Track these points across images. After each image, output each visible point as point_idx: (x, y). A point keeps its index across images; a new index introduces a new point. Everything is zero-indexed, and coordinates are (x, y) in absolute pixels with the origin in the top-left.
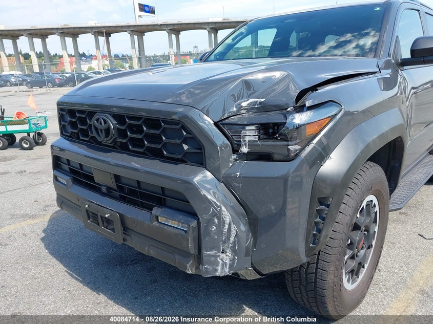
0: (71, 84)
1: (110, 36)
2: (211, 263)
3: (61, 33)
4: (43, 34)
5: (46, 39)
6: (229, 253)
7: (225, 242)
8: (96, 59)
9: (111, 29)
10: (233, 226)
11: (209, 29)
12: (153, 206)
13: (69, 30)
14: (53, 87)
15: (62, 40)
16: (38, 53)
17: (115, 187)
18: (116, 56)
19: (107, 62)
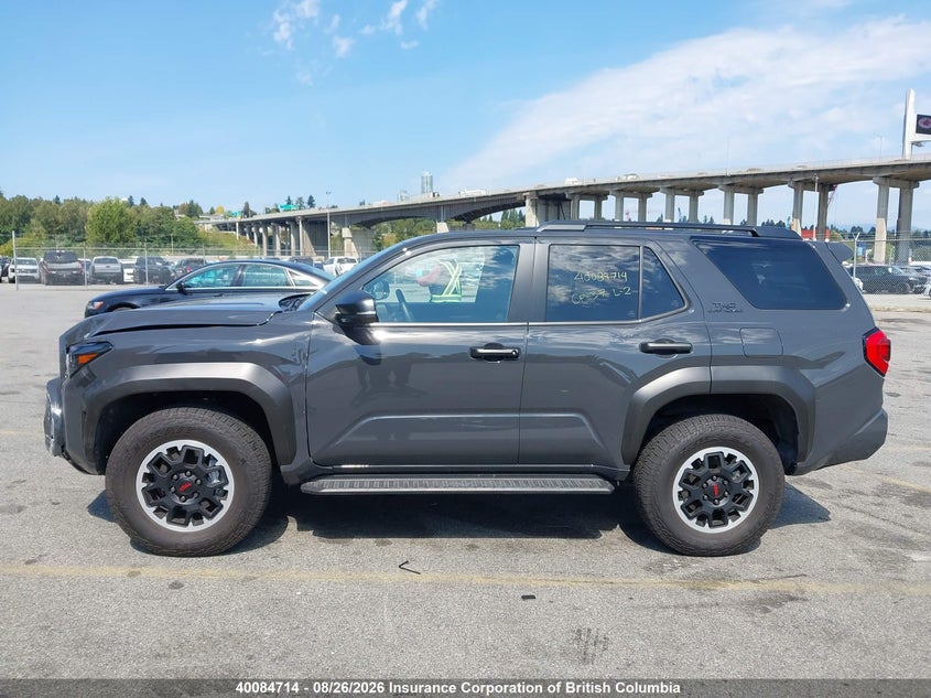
3: (729, 185)
4: (694, 187)
5: (700, 197)
13: (747, 180)
15: (729, 198)
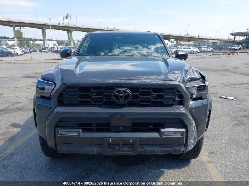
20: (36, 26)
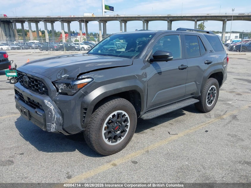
0: (62, 49)
1: (88, 23)
2: (49, 127)
3: (62, 20)
4: (52, 21)
5: (54, 24)
6: (55, 124)
7: (53, 121)
8: (80, 35)
9: (89, 19)
10: (55, 115)
11: (144, 21)
12: (36, 108)
13: (66, 19)
14: (53, 51)
15: (62, 24)
16: (49, 30)
17: (28, 101)
18: (91, 34)
19: (85, 37)
20: (218, 18)
